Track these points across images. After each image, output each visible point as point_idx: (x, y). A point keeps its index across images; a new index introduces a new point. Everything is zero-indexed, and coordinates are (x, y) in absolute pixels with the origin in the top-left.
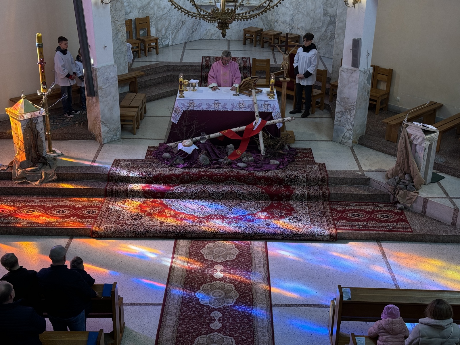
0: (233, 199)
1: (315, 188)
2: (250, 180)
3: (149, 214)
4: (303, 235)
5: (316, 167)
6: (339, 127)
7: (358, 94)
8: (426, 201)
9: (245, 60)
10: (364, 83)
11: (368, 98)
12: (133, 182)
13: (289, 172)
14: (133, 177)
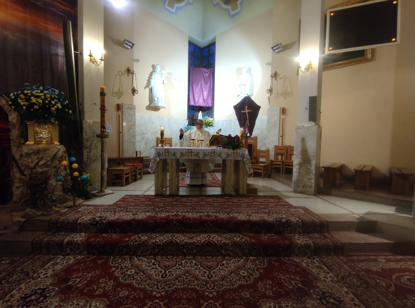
0: (211, 253)
2: (231, 225)
5: (300, 210)
6: (298, 178)
7: (317, 145)
10: (319, 137)
12: (80, 231)
14: (80, 223)
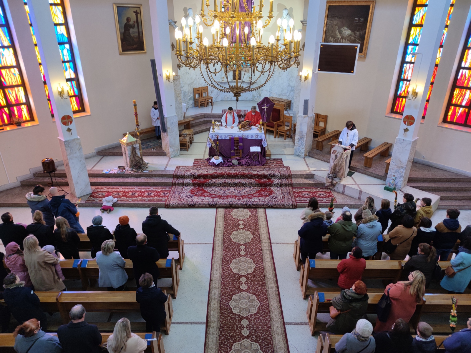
0: (240, 186)
1: (285, 180)
2: (249, 176)
3: (196, 195)
4: (278, 205)
5: (285, 169)
6: (297, 147)
7: (307, 129)
8: (344, 186)
9: (245, 111)
10: (311, 123)
11: (313, 131)
12: (187, 178)
13: (270, 172)
14: (187, 175)
